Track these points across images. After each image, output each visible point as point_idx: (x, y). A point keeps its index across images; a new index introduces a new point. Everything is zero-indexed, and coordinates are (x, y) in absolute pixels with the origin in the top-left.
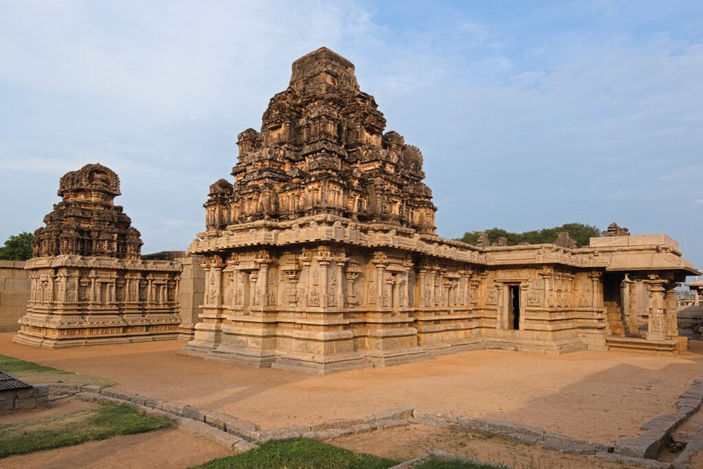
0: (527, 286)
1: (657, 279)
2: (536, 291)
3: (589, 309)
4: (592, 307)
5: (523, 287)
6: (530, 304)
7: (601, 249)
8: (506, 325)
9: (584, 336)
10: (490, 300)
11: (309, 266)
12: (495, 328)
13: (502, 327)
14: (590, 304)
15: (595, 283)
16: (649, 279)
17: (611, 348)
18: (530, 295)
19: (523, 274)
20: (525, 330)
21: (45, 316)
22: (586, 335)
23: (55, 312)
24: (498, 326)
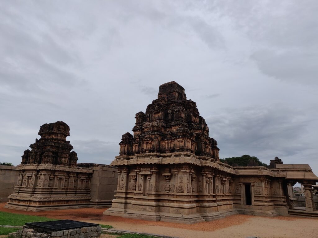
0: (254, 185)
1: (307, 184)
2: (258, 188)
3: (278, 196)
4: (280, 195)
5: (253, 185)
6: (256, 193)
7: (282, 169)
8: (245, 203)
9: (278, 209)
10: (237, 191)
11: (178, 174)
12: (240, 204)
13: (244, 204)
14: (279, 194)
15: (280, 185)
16: (304, 184)
17: (291, 215)
18: (256, 189)
19: (252, 180)
20: (255, 205)
21: (30, 194)
22: (279, 208)
23: (35, 192)
24: (242, 203)
